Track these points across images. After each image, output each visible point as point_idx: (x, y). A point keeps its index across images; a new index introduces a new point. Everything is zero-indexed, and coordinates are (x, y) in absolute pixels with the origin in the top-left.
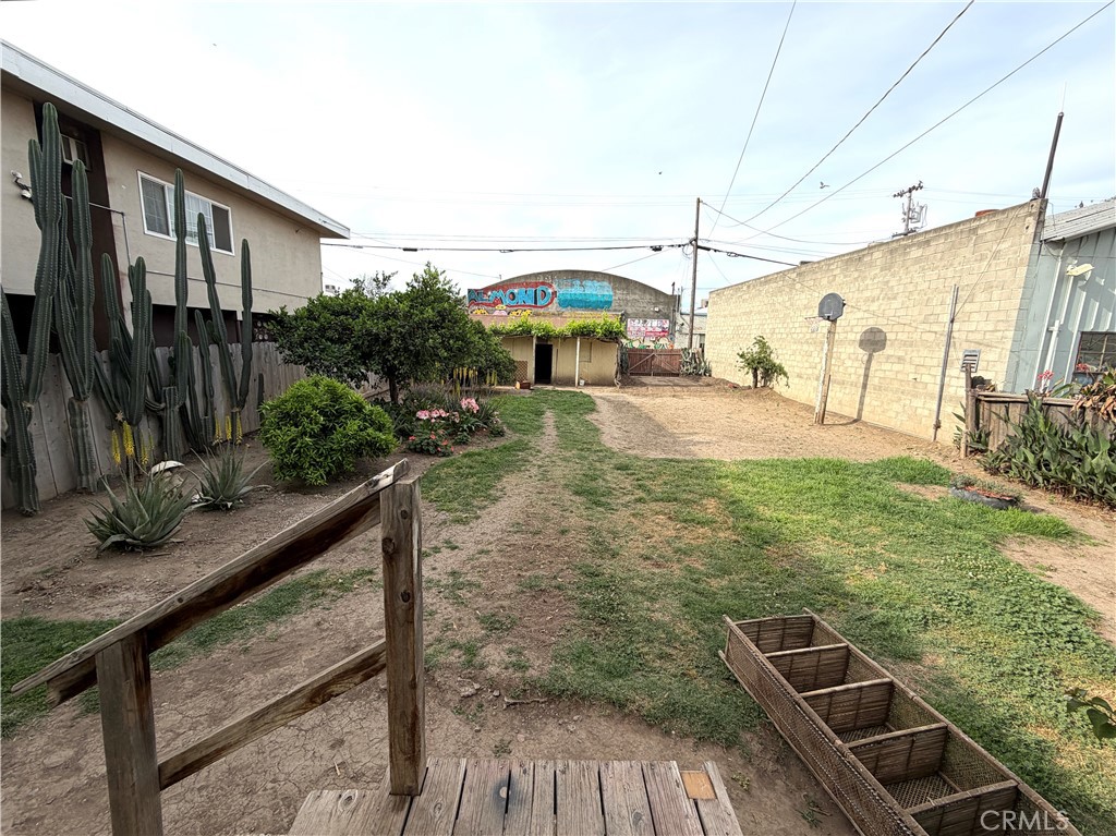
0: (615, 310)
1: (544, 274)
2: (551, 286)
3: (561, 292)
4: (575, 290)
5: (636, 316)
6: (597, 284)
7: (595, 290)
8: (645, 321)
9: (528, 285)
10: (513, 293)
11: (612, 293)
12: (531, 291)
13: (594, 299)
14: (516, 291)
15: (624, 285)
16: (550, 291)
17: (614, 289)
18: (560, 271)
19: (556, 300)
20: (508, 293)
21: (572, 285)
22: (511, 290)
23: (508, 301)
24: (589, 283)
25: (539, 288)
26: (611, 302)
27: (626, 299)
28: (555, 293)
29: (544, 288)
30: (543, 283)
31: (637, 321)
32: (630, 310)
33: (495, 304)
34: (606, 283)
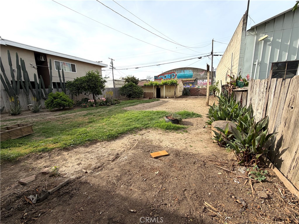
0: (194, 78)
1: (173, 70)
2: (175, 73)
3: (178, 74)
4: (182, 73)
5: (201, 79)
6: (188, 71)
7: (187, 73)
8: (203, 80)
9: (169, 73)
10: (165, 76)
11: (192, 73)
12: (170, 75)
13: (187, 75)
14: (166, 75)
15: (196, 70)
16: (175, 74)
17: (193, 72)
18: (177, 69)
19: (176, 77)
20: (164, 76)
21: (181, 72)
22: (165, 75)
23: (164, 78)
24: (186, 71)
25: (172, 74)
26: (192, 76)
27: (197, 74)
28: (176, 75)
29: (173, 74)
30: (173, 73)
31: (200, 80)
32: (198, 77)
33: (161, 79)
34: (191, 70)
